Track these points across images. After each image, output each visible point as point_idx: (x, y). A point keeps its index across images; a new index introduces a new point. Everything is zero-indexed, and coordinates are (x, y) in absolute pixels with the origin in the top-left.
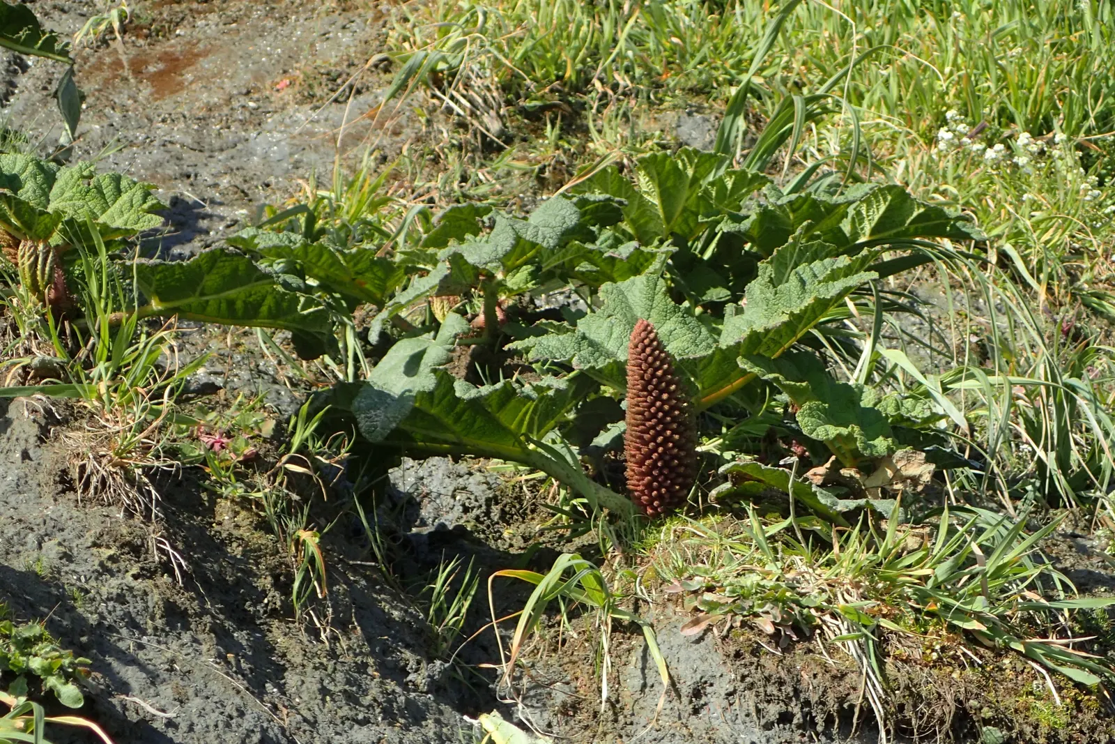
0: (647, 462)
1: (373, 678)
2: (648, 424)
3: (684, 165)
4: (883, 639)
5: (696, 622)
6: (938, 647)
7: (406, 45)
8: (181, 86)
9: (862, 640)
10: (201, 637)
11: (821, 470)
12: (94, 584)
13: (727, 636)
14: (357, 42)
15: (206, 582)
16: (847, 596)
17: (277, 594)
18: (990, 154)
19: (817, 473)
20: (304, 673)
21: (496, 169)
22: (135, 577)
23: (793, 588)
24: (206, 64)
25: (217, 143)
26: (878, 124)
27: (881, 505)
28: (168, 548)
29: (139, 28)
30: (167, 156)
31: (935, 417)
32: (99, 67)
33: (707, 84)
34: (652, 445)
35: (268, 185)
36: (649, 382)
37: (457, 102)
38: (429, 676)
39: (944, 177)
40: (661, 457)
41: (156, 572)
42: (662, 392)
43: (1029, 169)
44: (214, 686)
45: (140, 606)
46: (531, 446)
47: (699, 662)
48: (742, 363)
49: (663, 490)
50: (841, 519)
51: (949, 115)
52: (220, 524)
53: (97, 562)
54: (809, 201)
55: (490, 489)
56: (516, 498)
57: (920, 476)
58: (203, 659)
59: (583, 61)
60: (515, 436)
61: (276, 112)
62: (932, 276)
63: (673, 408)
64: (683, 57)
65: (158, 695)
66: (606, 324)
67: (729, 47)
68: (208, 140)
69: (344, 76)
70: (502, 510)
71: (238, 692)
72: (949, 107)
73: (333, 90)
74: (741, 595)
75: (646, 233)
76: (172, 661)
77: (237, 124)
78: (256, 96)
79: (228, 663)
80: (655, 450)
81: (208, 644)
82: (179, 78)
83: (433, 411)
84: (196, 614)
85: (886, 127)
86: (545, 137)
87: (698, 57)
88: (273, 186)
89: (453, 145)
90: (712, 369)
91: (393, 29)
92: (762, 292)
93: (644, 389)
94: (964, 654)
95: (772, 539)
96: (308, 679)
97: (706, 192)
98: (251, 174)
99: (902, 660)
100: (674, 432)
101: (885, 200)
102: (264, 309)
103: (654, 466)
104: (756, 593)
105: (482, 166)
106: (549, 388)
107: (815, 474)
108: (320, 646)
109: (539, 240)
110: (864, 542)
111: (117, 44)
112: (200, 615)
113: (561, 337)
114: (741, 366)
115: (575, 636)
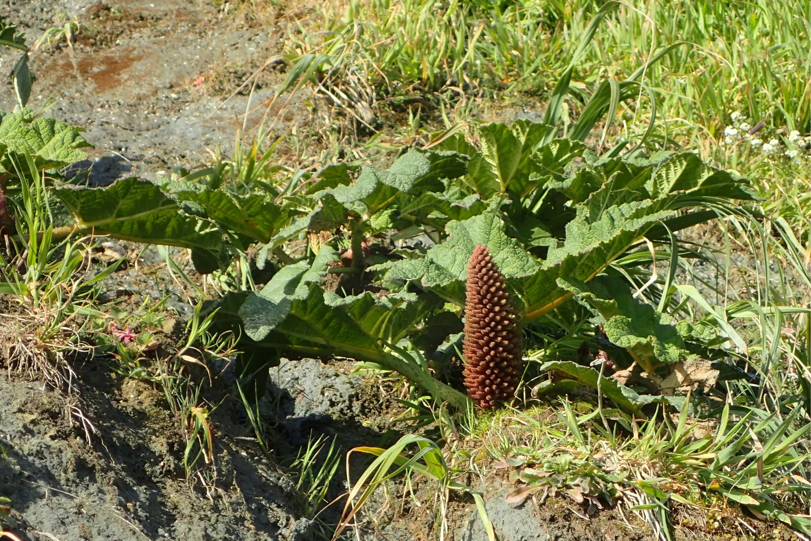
0: (481, 363)
1: (249, 529)
2: (483, 331)
3: (518, 134)
4: (673, 511)
5: (518, 492)
6: (719, 518)
7: (299, 51)
8: (119, 82)
9: (657, 509)
10: (105, 488)
11: (626, 373)
12: (18, 442)
13: (544, 504)
14: (259, 50)
15: (111, 445)
16: (644, 474)
17: (171, 458)
18: (767, 147)
19: (622, 376)
20: (191, 523)
21: (367, 148)
22: (53, 438)
23: (600, 467)
24: (138, 66)
25: (144, 125)
26: (676, 122)
27: (673, 401)
28: (81, 415)
29: (87, 38)
30: (104, 133)
31: (720, 340)
32: (53, 67)
33: (540, 87)
34: (485, 348)
35: (183, 157)
36: (484, 297)
37: (338, 96)
38: (296, 530)
39: (729, 163)
40: (492, 359)
41: (70, 434)
42: (494, 305)
43: (799, 161)
44: (114, 528)
45: (56, 461)
46: (387, 349)
47: (520, 524)
48: (561, 283)
49: (494, 387)
50: (640, 413)
51: (733, 116)
52: (126, 401)
53: (21, 425)
54: (620, 164)
55: (353, 387)
56: (374, 396)
57: (707, 380)
58: (106, 506)
59: (440, 67)
60: (373, 341)
61: (192, 102)
62: (718, 241)
63: (503, 319)
64: (521, 66)
65: (66, 533)
66: (450, 253)
67: (557, 60)
68: (137, 122)
69: (248, 75)
70: (362, 405)
71: (134, 533)
72: (734, 110)
73: (239, 85)
74: (556, 471)
75: (486, 190)
76: (80, 506)
77: (161, 110)
78: (177, 89)
79: (127, 510)
80: (488, 353)
81: (111, 494)
82: (117, 77)
83: (306, 318)
84: (103, 470)
85: (682, 124)
86: (408, 125)
87: (533, 66)
88: (187, 158)
89: (333, 129)
90: (535, 287)
91: (288, 39)
92: (579, 229)
93: (480, 302)
94: (741, 524)
95: (582, 427)
96: (194, 528)
97: (535, 156)
98: (171, 148)
99: (689, 527)
100: (504, 338)
101: (681, 164)
102: (169, 230)
103: (487, 366)
104: (569, 469)
105: (356, 146)
106: (402, 300)
107: (620, 376)
108: (206, 502)
109: (396, 185)
110: (659, 430)
111: (69, 50)
112: (105, 470)
113: (413, 261)
114: (559, 285)
115: (419, 504)
